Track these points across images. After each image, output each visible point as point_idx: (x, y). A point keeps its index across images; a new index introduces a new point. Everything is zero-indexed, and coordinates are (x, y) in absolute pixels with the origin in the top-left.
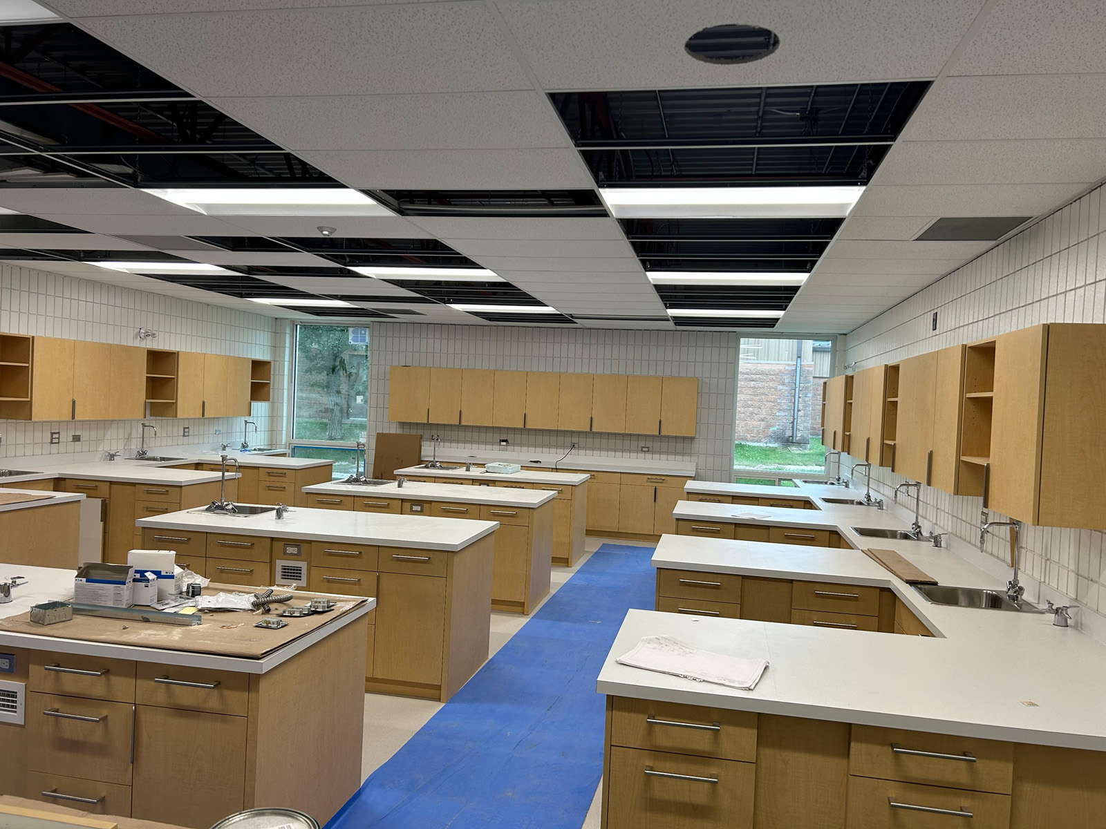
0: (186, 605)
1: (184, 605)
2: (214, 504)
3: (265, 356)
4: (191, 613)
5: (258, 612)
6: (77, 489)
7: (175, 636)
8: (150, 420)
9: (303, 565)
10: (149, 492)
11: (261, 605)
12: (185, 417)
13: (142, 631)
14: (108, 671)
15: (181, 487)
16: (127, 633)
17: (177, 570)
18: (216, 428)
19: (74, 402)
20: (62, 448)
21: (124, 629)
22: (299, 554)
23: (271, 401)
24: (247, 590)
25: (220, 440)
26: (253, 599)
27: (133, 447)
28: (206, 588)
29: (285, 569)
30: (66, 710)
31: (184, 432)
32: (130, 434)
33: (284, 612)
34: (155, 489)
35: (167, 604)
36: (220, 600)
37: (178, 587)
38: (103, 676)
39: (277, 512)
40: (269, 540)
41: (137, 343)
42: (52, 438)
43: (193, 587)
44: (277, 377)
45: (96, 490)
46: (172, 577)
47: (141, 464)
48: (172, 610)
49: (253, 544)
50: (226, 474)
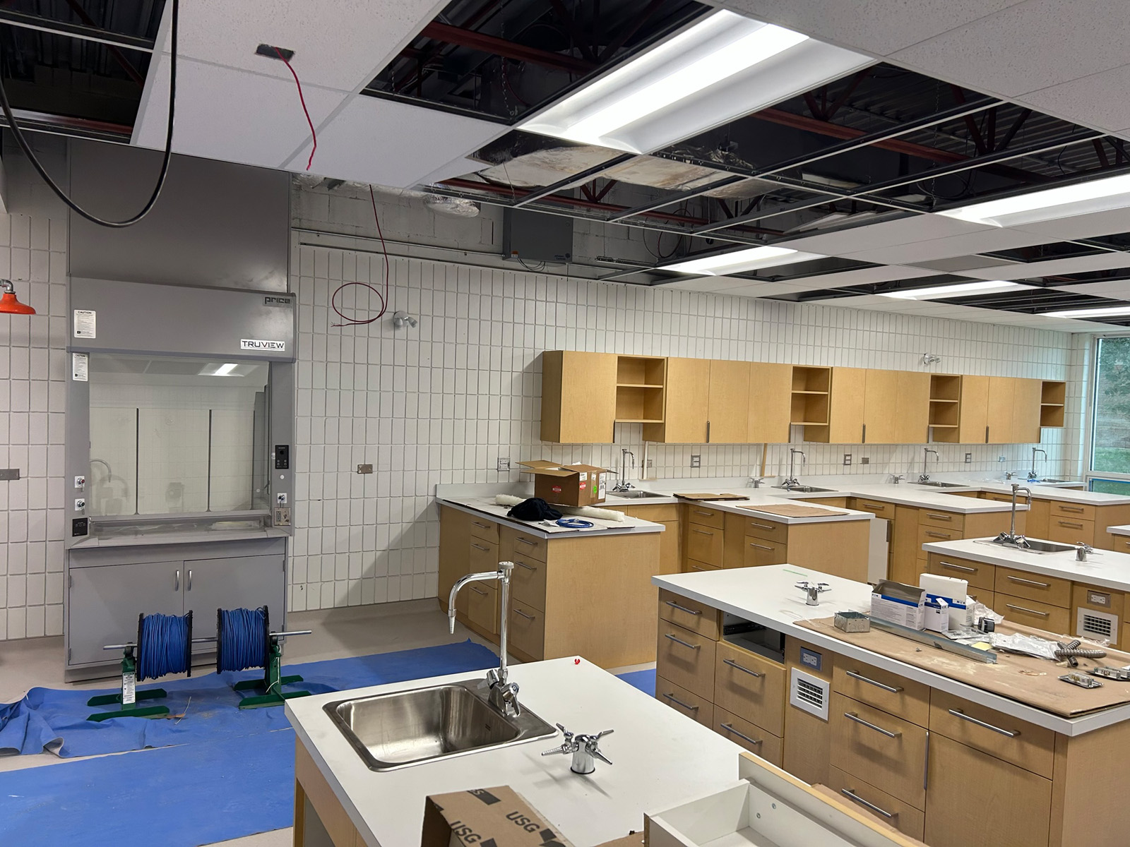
0: (979, 640)
1: (977, 639)
2: (1003, 536)
3: (1058, 376)
4: (985, 650)
5: (1062, 663)
6: (867, 509)
7: (969, 669)
8: (933, 445)
9: (1114, 620)
10: (931, 517)
11: (1068, 657)
12: (967, 442)
13: (936, 657)
14: (903, 689)
15: (964, 514)
16: (921, 656)
17: (969, 602)
18: (1000, 455)
19: (864, 427)
20: (853, 469)
21: (917, 651)
22: (1108, 604)
23: (1065, 426)
24: (1047, 636)
25: (1004, 468)
26: (1056, 648)
27: (916, 471)
28: (999, 625)
29: (1089, 620)
30: (864, 717)
31: (966, 458)
32: (913, 459)
33: (1097, 670)
34: (938, 514)
35: (958, 634)
36: (1017, 641)
37: (970, 619)
38: (898, 694)
39: (1079, 553)
40: (1070, 583)
41: (921, 369)
42: (845, 460)
43: (986, 622)
44: (1071, 399)
45: (882, 510)
46: (964, 607)
47: (923, 488)
48: (965, 642)
49: (1049, 586)
50: (1017, 505)
